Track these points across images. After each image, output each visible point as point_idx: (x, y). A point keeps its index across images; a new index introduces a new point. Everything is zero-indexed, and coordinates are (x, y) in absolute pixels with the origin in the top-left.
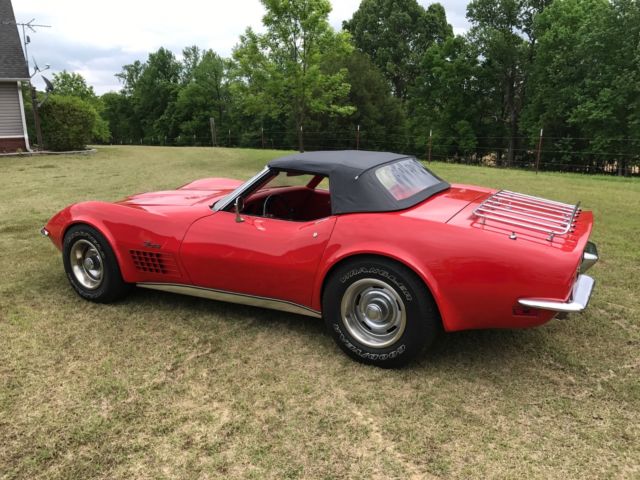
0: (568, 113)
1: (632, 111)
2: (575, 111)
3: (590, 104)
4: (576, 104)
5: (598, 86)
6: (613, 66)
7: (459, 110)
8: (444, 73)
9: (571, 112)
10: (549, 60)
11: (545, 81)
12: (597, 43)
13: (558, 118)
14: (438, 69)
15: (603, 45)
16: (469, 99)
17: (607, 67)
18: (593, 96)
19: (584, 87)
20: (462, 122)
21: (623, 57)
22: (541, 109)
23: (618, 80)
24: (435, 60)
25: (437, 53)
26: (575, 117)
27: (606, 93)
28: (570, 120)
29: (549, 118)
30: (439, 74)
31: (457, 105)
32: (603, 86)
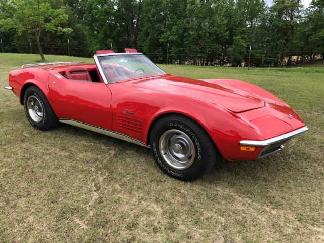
0: (159, 37)
1: (185, 37)
2: (162, 36)
3: (168, 33)
4: (162, 33)
5: (171, 25)
6: (177, 16)
7: (108, 33)
8: (98, 13)
9: (161, 36)
10: (149, 11)
11: (148, 21)
12: (169, 5)
13: (155, 39)
14: (96, 11)
15: (172, 6)
16: (112, 28)
17: (174, 16)
18: (170, 29)
19: (165, 25)
20: (110, 40)
21: (180, 12)
22: (147, 34)
23: (179, 22)
24: (93, 6)
25: (94, 3)
26: (163, 39)
27: (174, 28)
28: (161, 40)
29: (151, 39)
30: (96, 14)
31: (106, 31)
32: (173, 25)
